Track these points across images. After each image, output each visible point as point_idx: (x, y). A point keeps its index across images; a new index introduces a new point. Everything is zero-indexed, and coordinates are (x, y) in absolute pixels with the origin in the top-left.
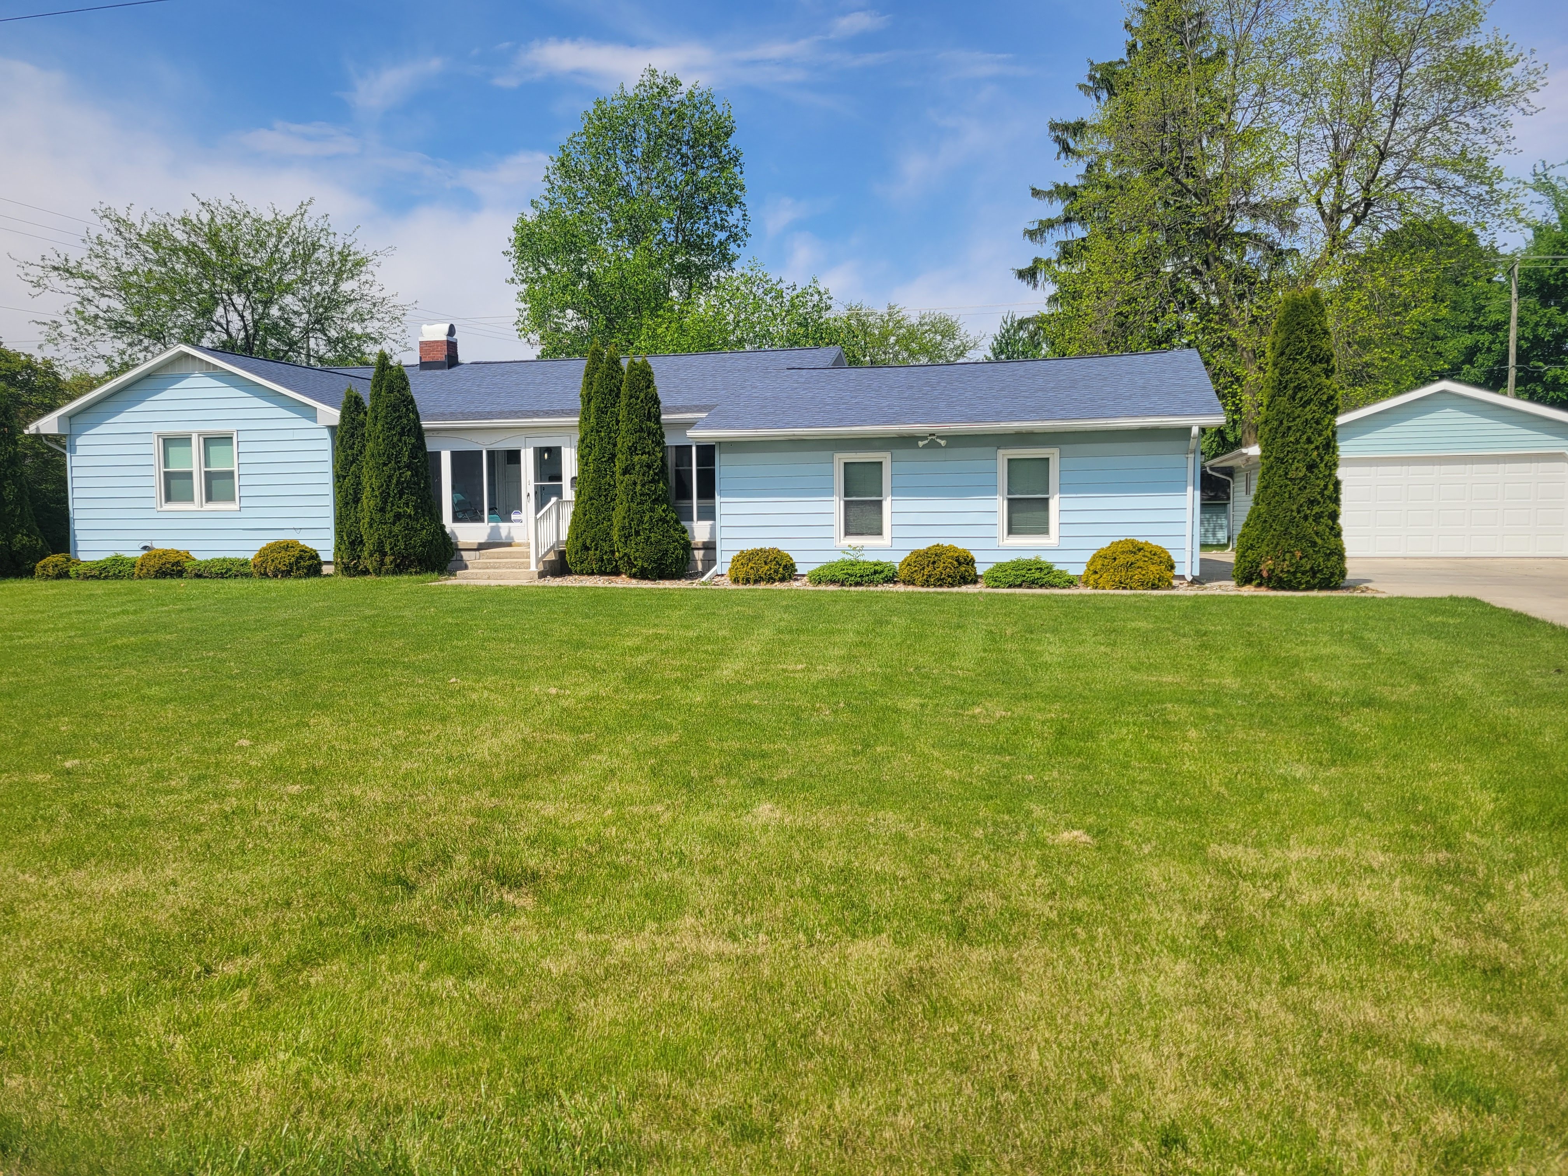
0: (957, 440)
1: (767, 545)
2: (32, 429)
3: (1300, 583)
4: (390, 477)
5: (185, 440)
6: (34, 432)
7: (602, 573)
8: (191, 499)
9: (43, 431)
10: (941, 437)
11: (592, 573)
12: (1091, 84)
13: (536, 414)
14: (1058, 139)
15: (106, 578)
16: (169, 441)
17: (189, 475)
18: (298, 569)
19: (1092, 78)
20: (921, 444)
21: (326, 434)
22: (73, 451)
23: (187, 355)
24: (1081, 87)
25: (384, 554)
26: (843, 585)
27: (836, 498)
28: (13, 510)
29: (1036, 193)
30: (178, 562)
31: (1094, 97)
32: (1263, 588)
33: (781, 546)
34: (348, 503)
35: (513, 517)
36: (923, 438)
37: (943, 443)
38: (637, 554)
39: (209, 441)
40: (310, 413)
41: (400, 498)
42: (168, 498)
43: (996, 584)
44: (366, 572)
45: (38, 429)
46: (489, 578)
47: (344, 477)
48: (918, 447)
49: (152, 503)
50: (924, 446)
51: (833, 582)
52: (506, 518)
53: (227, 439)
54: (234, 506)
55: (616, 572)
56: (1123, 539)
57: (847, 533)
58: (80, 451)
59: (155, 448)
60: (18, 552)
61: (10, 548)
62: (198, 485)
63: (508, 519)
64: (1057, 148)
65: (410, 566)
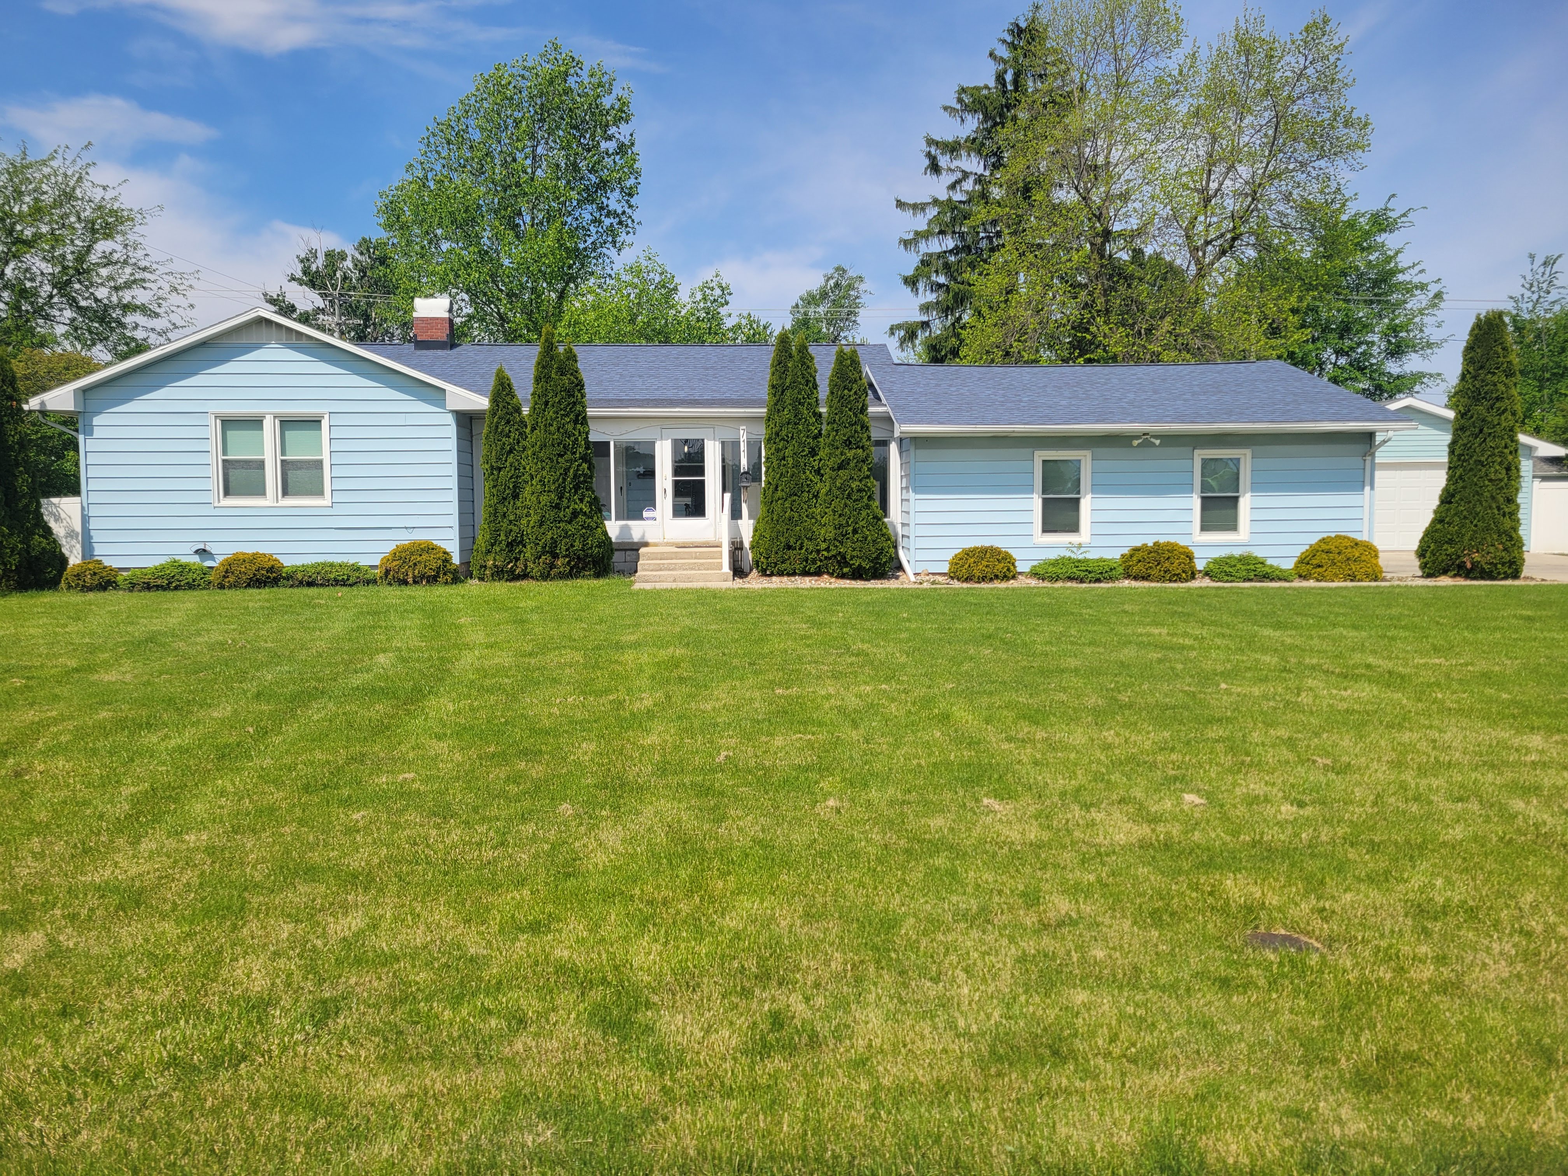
0: (1171, 440)
1: (986, 543)
2: (33, 403)
3: (1499, 573)
4: (567, 470)
5: (256, 423)
6: (37, 408)
7: (805, 573)
8: (261, 491)
9: (50, 407)
10: (1156, 437)
11: (794, 574)
12: (958, 107)
13: (672, 403)
14: (929, 155)
15: (176, 588)
16: (228, 423)
17: (261, 464)
18: (445, 574)
19: (960, 100)
20: (1136, 443)
21: (450, 419)
22: (89, 431)
23: (268, 322)
24: (945, 108)
25: (555, 556)
26: (1082, 581)
27: (1035, 496)
28: (27, 506)
29: (900, 204)
30: (273, 567)
31: (959, 119)
32: (1458, 579)
33: (998, 543)
34: (505, 499)
35: (645, 514)
36: (1137, 437)
37: (1157, 442)
38: (855, 553)
39: (287, 424)
40: (436, 396)
41: (576, 492)
42: (227, 493)
43: (1230, 578)
44: (524, 576)
45: (43, 403)
46: (674, 581)
47: (500, 469)
48: (1132, 446)
49: (211, 497)
50: (1139, 445)
51: (1070, 579)
52: (637, 515)
53: (314, 423)
54: (326, 501)
55: (818, 573)
56: (1333, 535)
57: (1045, 530)
58: (97, 433)
59: (214, 429)
60: (36, 557)
61: (28, 553)
62: (272, 477)
63: (640, 517)
64: (927, 162)
65: (583, 569)
